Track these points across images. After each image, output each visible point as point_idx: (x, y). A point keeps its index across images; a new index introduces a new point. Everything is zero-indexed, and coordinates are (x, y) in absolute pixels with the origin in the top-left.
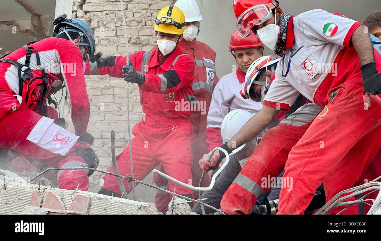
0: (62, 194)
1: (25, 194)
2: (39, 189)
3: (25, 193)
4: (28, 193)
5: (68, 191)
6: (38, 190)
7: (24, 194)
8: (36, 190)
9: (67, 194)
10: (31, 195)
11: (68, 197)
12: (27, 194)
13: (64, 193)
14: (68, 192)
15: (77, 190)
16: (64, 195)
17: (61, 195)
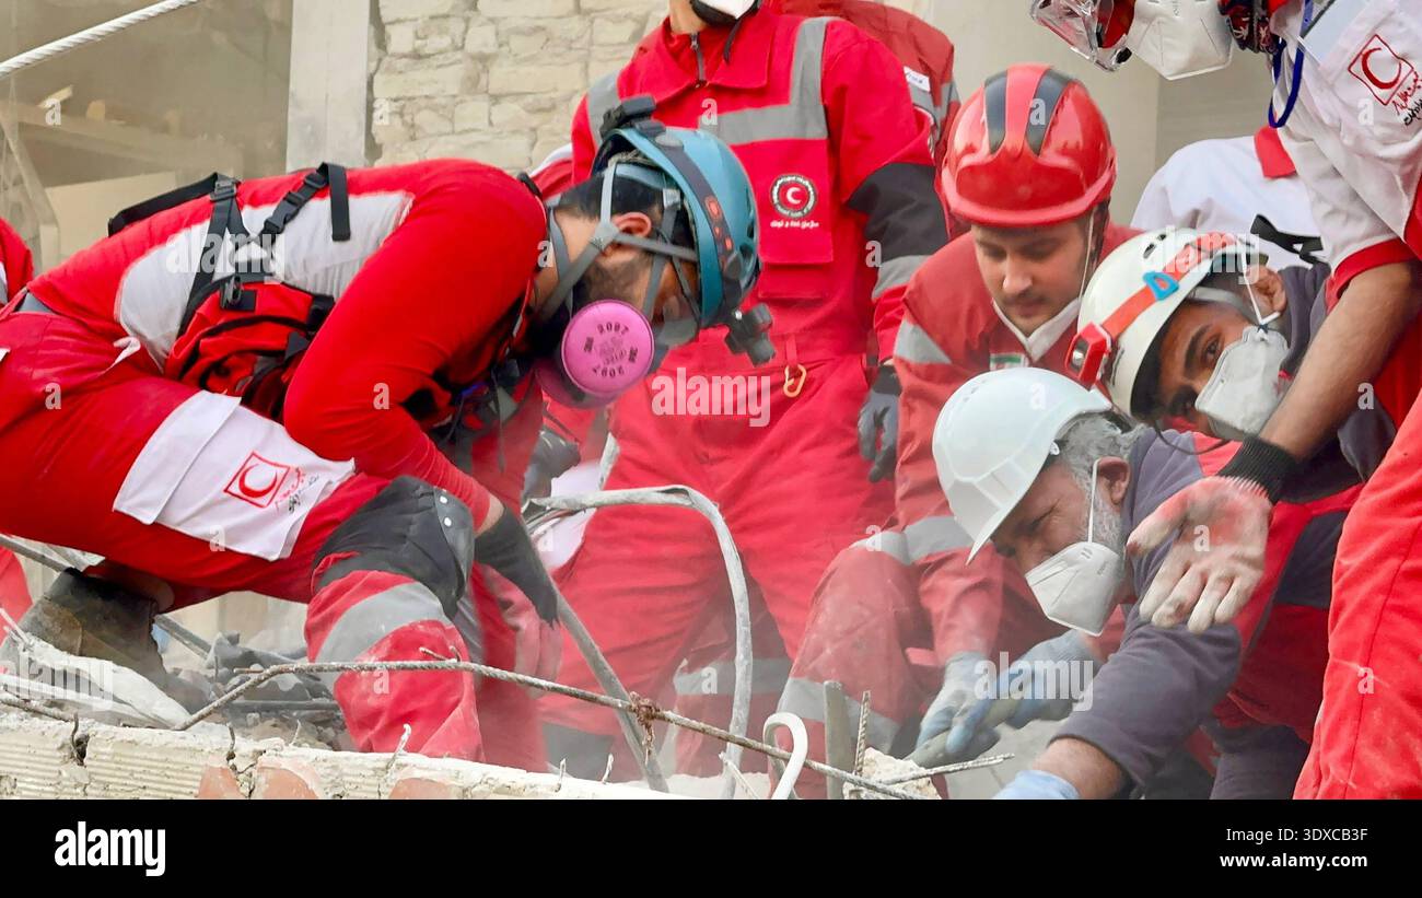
0: (336, 774)
1: (171, 780)
2: (231, 756)
3: (169, 777)
4: (180, 774)
5: (359, 762)
6: (228, 760)
7: (165, 779)
8: (220, 762)
9: (358, 772)
10: (197, 784)
11: (364, 788)
12: (178, 782)
13: (345, 770)
14: (362, 766)
15: (403, 752)
16: (346, 779)
17: (333, 781)
